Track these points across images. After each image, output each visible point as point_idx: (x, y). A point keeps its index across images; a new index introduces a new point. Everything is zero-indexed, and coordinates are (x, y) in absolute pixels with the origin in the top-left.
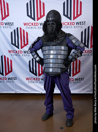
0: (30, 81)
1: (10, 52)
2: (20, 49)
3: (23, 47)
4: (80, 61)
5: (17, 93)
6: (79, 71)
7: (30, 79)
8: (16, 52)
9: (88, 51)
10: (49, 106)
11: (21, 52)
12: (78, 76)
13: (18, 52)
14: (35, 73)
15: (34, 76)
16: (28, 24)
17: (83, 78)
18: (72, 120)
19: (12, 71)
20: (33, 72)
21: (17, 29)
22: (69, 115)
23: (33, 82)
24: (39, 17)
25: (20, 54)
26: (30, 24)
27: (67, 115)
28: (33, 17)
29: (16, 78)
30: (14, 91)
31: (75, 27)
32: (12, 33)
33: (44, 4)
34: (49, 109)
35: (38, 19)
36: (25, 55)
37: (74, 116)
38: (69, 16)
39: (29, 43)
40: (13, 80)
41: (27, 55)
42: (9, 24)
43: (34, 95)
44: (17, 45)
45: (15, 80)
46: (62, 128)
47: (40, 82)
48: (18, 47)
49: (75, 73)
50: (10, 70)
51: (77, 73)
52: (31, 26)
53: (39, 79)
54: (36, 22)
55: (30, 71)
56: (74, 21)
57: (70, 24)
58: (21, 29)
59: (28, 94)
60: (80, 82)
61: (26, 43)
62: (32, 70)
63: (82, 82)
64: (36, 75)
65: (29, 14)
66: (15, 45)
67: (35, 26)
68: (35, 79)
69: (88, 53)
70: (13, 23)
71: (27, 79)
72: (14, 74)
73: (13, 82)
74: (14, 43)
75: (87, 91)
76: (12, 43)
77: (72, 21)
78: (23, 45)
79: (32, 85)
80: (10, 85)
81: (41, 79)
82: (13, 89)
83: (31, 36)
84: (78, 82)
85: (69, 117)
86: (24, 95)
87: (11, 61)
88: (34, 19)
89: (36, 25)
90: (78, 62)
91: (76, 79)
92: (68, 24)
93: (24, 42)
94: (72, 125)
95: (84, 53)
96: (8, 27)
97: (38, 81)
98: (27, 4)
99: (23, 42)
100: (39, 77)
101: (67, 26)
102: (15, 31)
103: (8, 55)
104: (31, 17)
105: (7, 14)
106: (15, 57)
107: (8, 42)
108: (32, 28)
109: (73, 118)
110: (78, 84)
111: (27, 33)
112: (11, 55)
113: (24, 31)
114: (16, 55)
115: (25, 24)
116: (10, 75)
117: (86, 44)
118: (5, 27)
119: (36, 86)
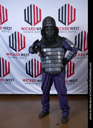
0: (27, 82)
1: (7, 54)
2: (17, 52)
3: (21, 50)
4: (74, 64)
5: (14, 93)
6: (73, 73)
7: (27, 80)
8: (14, 54)
9: (81, 55)
10: (46, 104)
11: (19, 55)
12: (72, 77)
13: (15, 54)
14: (31, 74)
15: (31, 78)
16: (26, 29)
17: (77, 80)
18: (67, 117)
19: (9, 72)
20: (29, 74)
21: (15, 33)
22: (65, 112)
23: (30, 84)
24: (36, 22)
25: (17, 56)
26: (27, 29)
27: (62, 112)
28: (30, 22)
29: (13, 79)
30: (12, 92)
31: (69, 32)
32: (10, 37)
33: (40, 10)
34: (45, 108)
35: (35, 24)
36: (22, 58)
37: (69, 113)
38: (64, 22)
39: (26, 46)
40: (11, 82)
41: (24, 58)
42: (7, 28)
43: (31, 96)
44: (14, 48)
45: (12, 82)
46: (58, 125)
47: (36, 84)
48: (16, 50)
49: (69, 75)
50: (8, 72)
51: (71, 75)
52: (28, 30)
53: (35, 81)
54: (33, 26)
55: (27, 73)
56: (68, 26)
57: (64, 29)
58: (18, 33)
59: (24, 95)
60: (74, 84)
61: (23, 46)
62: (28, 72)
63: (76, 83)
64: (32, 76)
65: (27, 20)
66: (13, 48)
67: (32, 31)
68: (32, 80)
69: (82, 56)
70: (11, 27)
71: (24, 80)
72: (12, 76)
73: (10, 83)
74: (12, 46)
75: (81, 92)
76: (10, 46)
77: (67, 26)
78: (20, 48)
79: (28, 86)
80: (8, 86)
81: (37, 81)
82: (11, 90)
83: (28, 40)
84: (72, 83)
85: (65, 114)
86: (21, 96)
87: (9, 63)
88: (31, 24)
89: (33, 29)
90: (72, 65)
91: (70, 81)
92: (63, 29)
93: (22, 45)
94: (67, 122)
95: (78, 56)
96: (6, 31)
97: (34, 82)
98: (25, 10)
99: (20, 45)
100: (35, 79)
101: (62, 30)
102: (13, 35)
103: (6, 58)
104: (28, 22)
105: (5, 19)
106: (13, 59)
107: (6, 45)
108: (29, 32)
109: (68, 115)
110: (72, 86)
111: (24, 37)
112: (9, 57)
113: (21, 35)
114: (14, 57)
115: (23, 29)
116: (8, 77)
117: (80, 47)
118: (3, 31)
119: (32, 87)
